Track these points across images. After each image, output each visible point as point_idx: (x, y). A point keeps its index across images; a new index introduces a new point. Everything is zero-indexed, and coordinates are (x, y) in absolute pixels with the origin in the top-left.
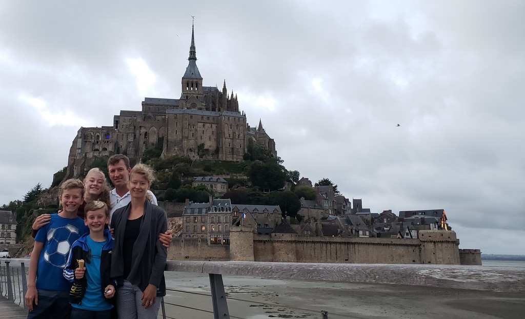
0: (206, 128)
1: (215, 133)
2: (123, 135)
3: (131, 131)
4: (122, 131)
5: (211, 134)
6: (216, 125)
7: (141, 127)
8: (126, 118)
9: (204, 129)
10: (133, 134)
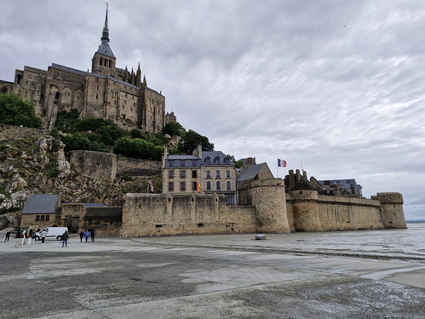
0: (128, 99)
1: (136, 105)
2: (26, 92)
3: (37, 89)
4: (25, 87)
5: (132, 105)
6: (137, 98)
7: (51, 85)
8: (32, 74)
9: (126, 99)
10: (40, 93)
